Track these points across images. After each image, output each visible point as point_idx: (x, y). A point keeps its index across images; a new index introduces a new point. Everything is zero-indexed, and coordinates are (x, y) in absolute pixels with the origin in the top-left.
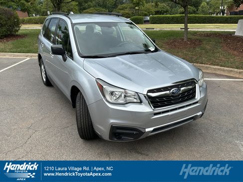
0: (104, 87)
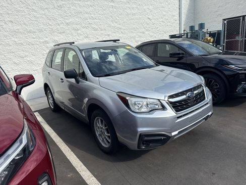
0: (127, 98)
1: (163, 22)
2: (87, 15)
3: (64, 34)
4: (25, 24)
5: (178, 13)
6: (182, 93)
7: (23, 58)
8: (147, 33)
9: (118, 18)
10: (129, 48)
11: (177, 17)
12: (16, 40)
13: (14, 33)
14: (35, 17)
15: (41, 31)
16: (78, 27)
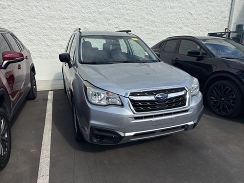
1: (207, 18)
2: (120, 6)
3: (95, 23)
4: (60, 10)
5: (229, 9)
6: (150, 93)
7: (55, 41)
8: (185, 29)
9: (153, 11)
10: (137, 39)
11: (227, 14)
12: (51, 24)
13: (51, 18)
14: (70, 4)
15: (74, 18)
16: (110, 17)
